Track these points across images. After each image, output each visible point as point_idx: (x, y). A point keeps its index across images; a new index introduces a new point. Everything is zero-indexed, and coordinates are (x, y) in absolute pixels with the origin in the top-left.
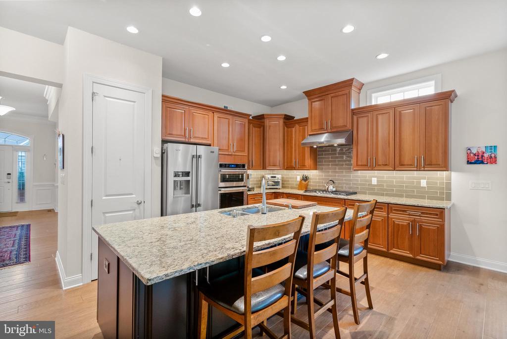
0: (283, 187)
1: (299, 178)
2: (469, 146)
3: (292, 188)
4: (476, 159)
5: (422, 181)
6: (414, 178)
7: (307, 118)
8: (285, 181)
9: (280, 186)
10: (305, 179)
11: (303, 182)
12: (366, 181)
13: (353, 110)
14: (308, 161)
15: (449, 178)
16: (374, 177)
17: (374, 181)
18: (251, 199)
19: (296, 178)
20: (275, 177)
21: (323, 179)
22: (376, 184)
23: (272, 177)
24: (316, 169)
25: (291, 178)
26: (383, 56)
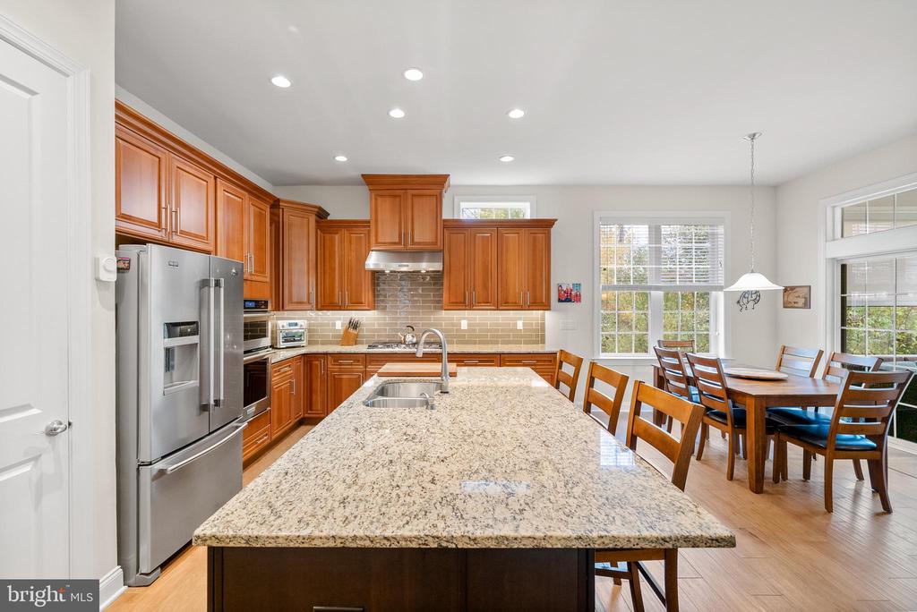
0: (310, 343)
1: (339, 326)
2: (560, 282)
3: (323, 343)
4: (568, 297)
5: (518, 322)
6: (511, 319)
7: (369, 222)
8: (314, 331)
9: (304, 343)
10: (354, 325)
11: (351, 330)
12: (453, 325)
13: (445, 221)
14: (367, 296)
15: (543, 319)
16: (464, 319)
17: (464, 325)
18: (276, 372)
19: (334, 325)
20: (296, 324)
21: (386, 325)
22: (466, 328)
23: (290, 325)
24: (374, 308)
25: (322, 325)
26: (507, 159)
